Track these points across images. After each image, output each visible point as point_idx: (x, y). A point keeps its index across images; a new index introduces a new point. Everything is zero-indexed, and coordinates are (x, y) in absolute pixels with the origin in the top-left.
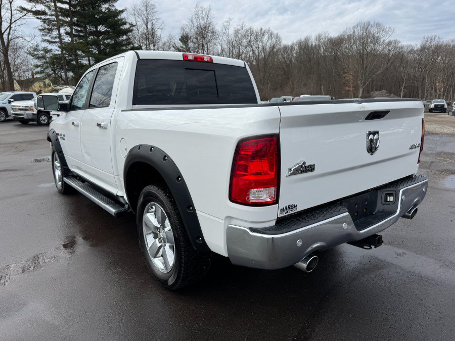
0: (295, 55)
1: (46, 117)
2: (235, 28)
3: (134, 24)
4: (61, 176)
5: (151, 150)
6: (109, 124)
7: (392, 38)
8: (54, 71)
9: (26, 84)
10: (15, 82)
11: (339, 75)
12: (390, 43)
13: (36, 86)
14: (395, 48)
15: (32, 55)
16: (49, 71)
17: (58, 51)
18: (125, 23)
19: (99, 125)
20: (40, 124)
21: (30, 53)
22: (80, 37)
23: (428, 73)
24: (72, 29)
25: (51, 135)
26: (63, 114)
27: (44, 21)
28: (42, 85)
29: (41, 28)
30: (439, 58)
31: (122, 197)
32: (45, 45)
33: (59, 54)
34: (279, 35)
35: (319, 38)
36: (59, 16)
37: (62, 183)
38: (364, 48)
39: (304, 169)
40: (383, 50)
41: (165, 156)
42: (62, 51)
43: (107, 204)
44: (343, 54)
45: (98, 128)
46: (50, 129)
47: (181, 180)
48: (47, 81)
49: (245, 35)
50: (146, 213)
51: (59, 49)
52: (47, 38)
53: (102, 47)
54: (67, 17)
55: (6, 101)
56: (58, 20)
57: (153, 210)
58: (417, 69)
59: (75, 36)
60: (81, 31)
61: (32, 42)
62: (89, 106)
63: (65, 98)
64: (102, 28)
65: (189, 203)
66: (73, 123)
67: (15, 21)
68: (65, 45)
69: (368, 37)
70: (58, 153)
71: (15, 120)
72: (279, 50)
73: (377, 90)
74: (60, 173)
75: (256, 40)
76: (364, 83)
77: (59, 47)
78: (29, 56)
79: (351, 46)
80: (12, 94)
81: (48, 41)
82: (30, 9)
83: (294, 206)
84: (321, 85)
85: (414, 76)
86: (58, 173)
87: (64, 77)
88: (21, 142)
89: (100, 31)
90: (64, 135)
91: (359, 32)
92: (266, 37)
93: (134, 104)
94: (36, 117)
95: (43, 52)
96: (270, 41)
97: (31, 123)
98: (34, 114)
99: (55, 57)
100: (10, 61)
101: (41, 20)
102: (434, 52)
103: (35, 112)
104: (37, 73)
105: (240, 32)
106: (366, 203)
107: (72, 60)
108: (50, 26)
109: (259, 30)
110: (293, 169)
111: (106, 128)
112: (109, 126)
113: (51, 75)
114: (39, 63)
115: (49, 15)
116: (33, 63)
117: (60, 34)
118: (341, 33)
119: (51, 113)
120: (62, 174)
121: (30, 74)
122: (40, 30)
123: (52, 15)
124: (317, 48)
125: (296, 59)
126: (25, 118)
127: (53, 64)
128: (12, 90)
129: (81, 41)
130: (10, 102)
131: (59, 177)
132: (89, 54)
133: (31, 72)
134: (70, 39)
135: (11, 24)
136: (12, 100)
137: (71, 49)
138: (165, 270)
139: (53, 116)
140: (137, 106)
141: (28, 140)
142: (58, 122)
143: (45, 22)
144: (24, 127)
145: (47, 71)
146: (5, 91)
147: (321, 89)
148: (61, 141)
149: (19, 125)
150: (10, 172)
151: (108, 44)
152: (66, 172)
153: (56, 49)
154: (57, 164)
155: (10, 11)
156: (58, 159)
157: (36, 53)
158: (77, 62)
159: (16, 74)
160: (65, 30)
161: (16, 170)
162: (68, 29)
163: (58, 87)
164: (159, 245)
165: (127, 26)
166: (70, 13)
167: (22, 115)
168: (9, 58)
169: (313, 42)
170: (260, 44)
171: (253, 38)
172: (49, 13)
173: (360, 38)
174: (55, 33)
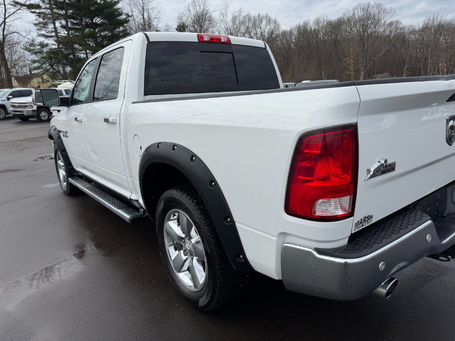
0: (294, 40)
1: (46, 113)
2: (233, 15)
3: (131, 15)
4: (66, 177)
5: (173, 149)
6: (118, 119)
7: (394, 19)
8: (52, 66)
9: (25, 80)
10: (13, 78)
11: (339, 60)
12: (391, 24)
13: (35, 82)
14: (397, 29)
15: (28, 51)
16: (47, 66)
17: (55, 44)
18: (121, 14)
19: (106, 120)
20: (40, 121)
21: (26, 49)
22: (76, 30)
23: (431, 53)
24: (67, 22)
25: (52, 132)
26: (64, 109)
27: (39, 14)
28: (40, 80)
29: (36, 22)
30: (442, 38)
31: (137, 201)
32: (42, 39)
33: (56, 49)
34: (277, 20)
35: (317, 22)
36: (53, 9)
37: (67, 184)
38: (365, 31)
39: (385, 169)
40: (384, 31)
41: (193, 156)
42: (59, 46)
43: (120, 208)
44: (343, 38)
45: (105, 123)
46: (51, 126)
47: (215, 185)
48: (45, 77)
49: (243, 22)
50: (167, 221)
51: (55, 43)
52: (43, 32)
53: (99, 40)
54: (62, 10)
55: (5, 98)
56: (53, 14)
57: (176, 217)
58: (418, 50)
59: (71, 29)
60: (77, 24)
61: (28, 37)
62: (93, 99)
63: (64, 93)
64: (98, 20)
65: (226, 213)
66: (76, 119)
67: (9, 16)
68: (61, 38)
69: (368, 19)
70: (61, 151)
71: (14, 117)
72: (277, 36)
73: (378, 73)
74: (64, 173)
75: (255, 26)
76: (366, 67)
77: (55, 41)
78: (26, 52)
79: (351, 29)
80: (10, 91)
81: (44, 36)
82: (23, 3)
83: (370, 217)
84: (321, 70)
85: (416, 57)
86: (62, 173)
87: (62, 71)
88: (23, 140)
89: (96, 24)
90: (66, 132)
91: (359, 14)
92: (264, 22)
93: (145, 94)
94: (35, 113)
95: (39, 47)
96: (268, 27)
97: (31, 119)
98: (33, 111)
99: (52, 52)
100: (7, 57)
101: (36, 14)
102: (436, 32)
103: (35, 108)
104: (35, 69)
105: (238, 18)
106: (437, 204)
107: (69, 54)
108: (45, 20)
109: (257, 16)
110: (372, 170)
111: (115, 124)
112: (118, 122)
113: (49, 70)
114: (36, 59)
115: (44, 9)
116: (30, 58)
117: (55, 28)
118: (341, 16)
119: (51, 109)
120: (67, 174)
121: (28, 70)
122: (35, 25)
123: (46, 8)
124: (316, 32)
125: (296, 44)
126: (25, 115)
127: (50, 59)
128: (11, 86)
129: (77, 34)
130: (8, 99)
131: (64, 177)
132: (86, 47)
133: (28, 67)
134: (66, 33)
135: (5, 19)
136: (11, 97)
137: (68, 43)
138: (193, 288)
139: (53, 112)
140: (149, 97)
141: (29, 138)
142: (59, 119)
143: (39, 16)
144: (25, 123)
145: (44, 66)
146: (3, 88)
147: (321, 74)
148: (63, 138)
149: (19, 122)
150: (12, 173)
151: (105, 36)
152: (71, 172)
153: (52, 43)
154: (61, 163)
155: (3, 6)
156: (61, 157)
157: (32, 48)
158: (74, 56)
159: (14, 70)
160: (60, 23)
161: (19, 170)
162: (64, 22)
163: (57, 82)
164: (185, 258)
165: (124, 17)
166: (65, 5)
167: (22, 111)
168: (6, 54)
169: (312, 26)
170: (259, 30)
171: (250, 25)
172: (43, 7)
173: (360, 20)
174: (51, 26)
